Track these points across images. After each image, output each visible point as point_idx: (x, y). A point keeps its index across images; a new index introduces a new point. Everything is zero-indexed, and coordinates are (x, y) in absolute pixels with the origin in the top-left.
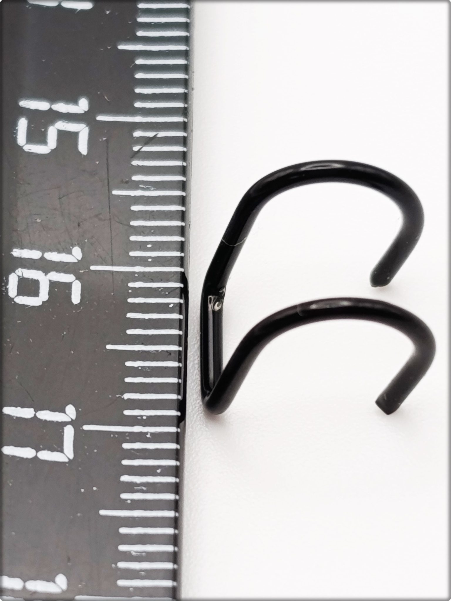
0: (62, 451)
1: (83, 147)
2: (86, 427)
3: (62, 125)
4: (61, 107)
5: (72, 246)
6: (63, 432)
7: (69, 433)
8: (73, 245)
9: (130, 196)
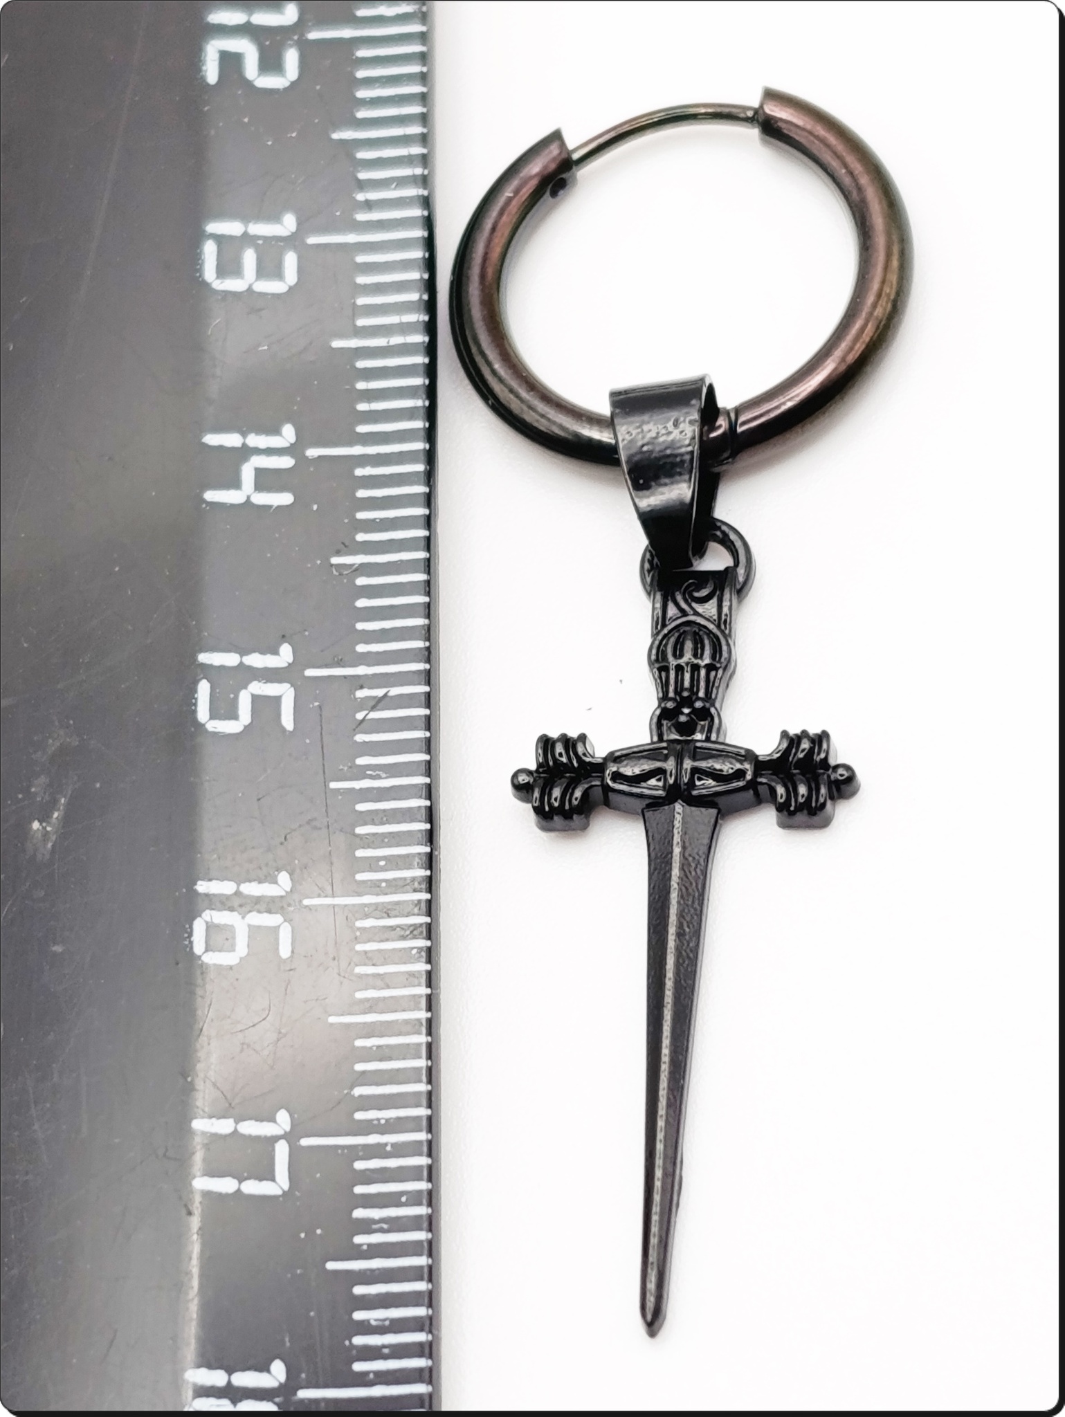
0: (273, 1179)
1: (288, 721)
2: (305, 1142)
3: (257, 688)
4: (256, 660)
5: (277, 871)
6: (274, 1150)
7: (282, 1151)
8: (279, 870)
9: (354, 789)
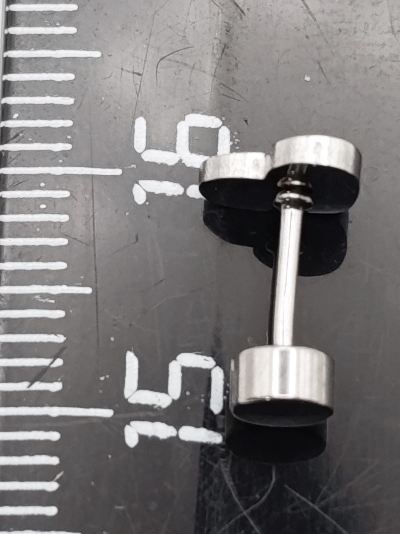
3: (162, 400)
4: (163, 431)
8: (145, 206)
9: (68, 285)
